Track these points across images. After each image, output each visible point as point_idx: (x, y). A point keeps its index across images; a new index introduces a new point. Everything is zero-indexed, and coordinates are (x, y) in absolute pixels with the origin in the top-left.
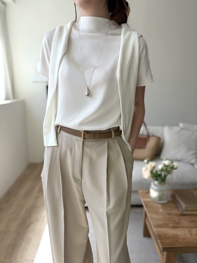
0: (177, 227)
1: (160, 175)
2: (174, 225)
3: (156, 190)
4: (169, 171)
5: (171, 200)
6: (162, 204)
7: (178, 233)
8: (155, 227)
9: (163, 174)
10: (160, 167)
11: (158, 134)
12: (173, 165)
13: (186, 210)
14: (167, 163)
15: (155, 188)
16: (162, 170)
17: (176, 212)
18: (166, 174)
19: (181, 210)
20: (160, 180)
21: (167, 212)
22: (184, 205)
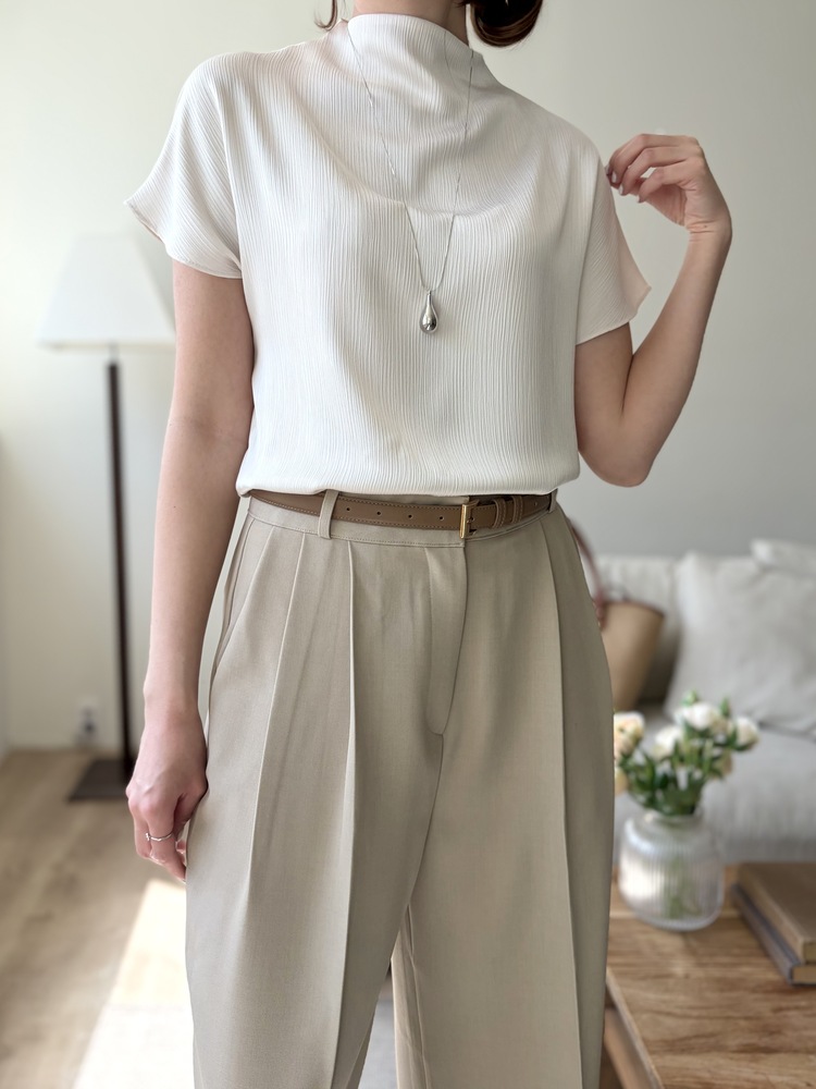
0: (768, 1051)
1: (668, 782)
2: (754, 1040)
3: (648, 863)
4: (715, 759)
5: (732, 913)
6: (684, 934)
7: (774, 1079)
8: (651, 1053)
9: (682, 775)
10: (665, 740)
11: (651, 595)
12: (730, 727)
13: (808, 963)
14: (699, 715)
15: (646, 847)
16: (677, 756)
17: (758, 972)
18: (698, 774)
19: (786, 965)
20: (667, 809)
21: (716, 973)
22: (796, 937)
